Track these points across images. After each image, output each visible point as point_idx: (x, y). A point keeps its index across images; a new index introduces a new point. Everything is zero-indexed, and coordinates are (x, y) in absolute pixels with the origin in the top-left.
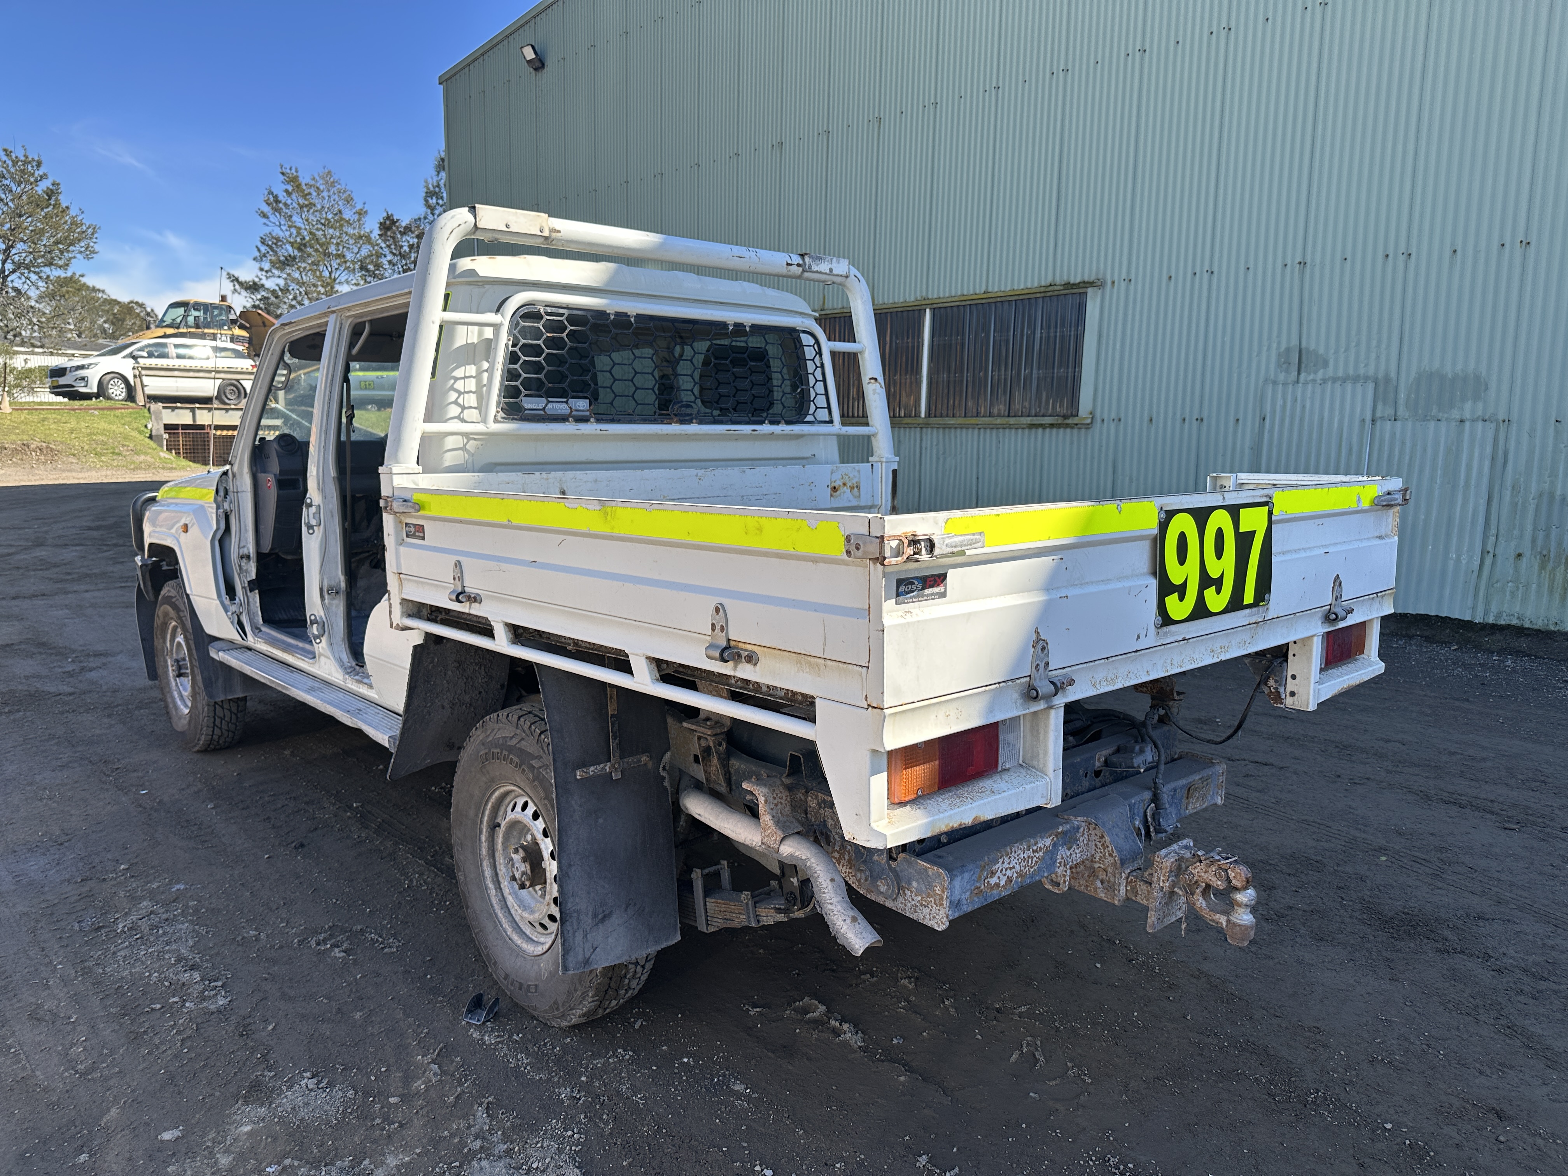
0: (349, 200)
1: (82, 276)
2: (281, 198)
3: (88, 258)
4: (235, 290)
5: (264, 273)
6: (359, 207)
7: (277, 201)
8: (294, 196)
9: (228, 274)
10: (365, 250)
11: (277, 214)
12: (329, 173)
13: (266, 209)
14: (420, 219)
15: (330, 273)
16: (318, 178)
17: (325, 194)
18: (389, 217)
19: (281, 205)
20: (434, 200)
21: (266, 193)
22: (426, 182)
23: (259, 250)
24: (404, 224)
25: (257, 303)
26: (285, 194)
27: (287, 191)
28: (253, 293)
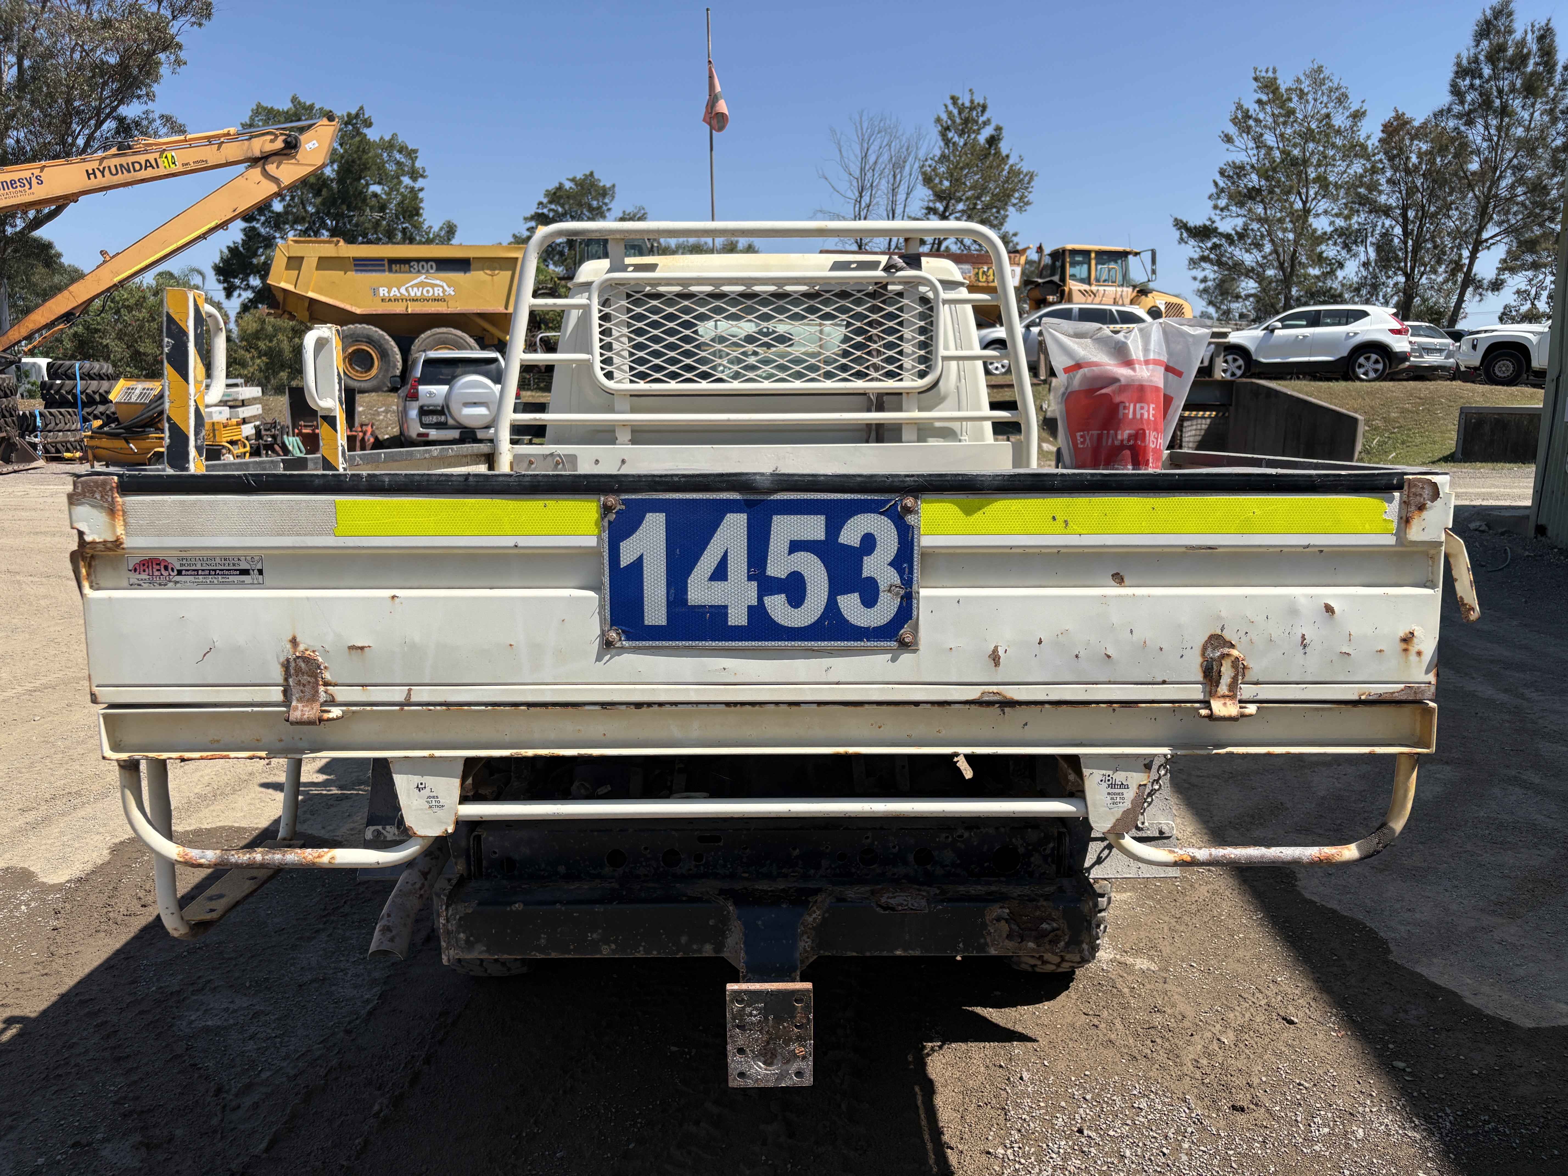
0: (1342, 99)
1: (1015, 235)
2: (1251, 112)
3: (1020, 210)
4: (1182, 239)
5: (1218, 212)
6: (1354, 107)
7: (1247, 116)
8: (1268, 108)
9: (1176, 219)
10: (1357, 167)
11: (1244, 135)
12: (1320, 70)
13: (1232, 130)
14: (1441, 112)
15: (1304, 203)
16: (1303, 78)
17: (1310, 97)
18: (1399, 117)
19: (1251, 122)
20: (1467, 82)
21: (1234, 108)
22: (1458, 56)
23: (1216, 184)
24: (1416, 124)
25: (1207, 253)
26: (1256, 106)
27: (1259, 102)
28: (1202, 241)
